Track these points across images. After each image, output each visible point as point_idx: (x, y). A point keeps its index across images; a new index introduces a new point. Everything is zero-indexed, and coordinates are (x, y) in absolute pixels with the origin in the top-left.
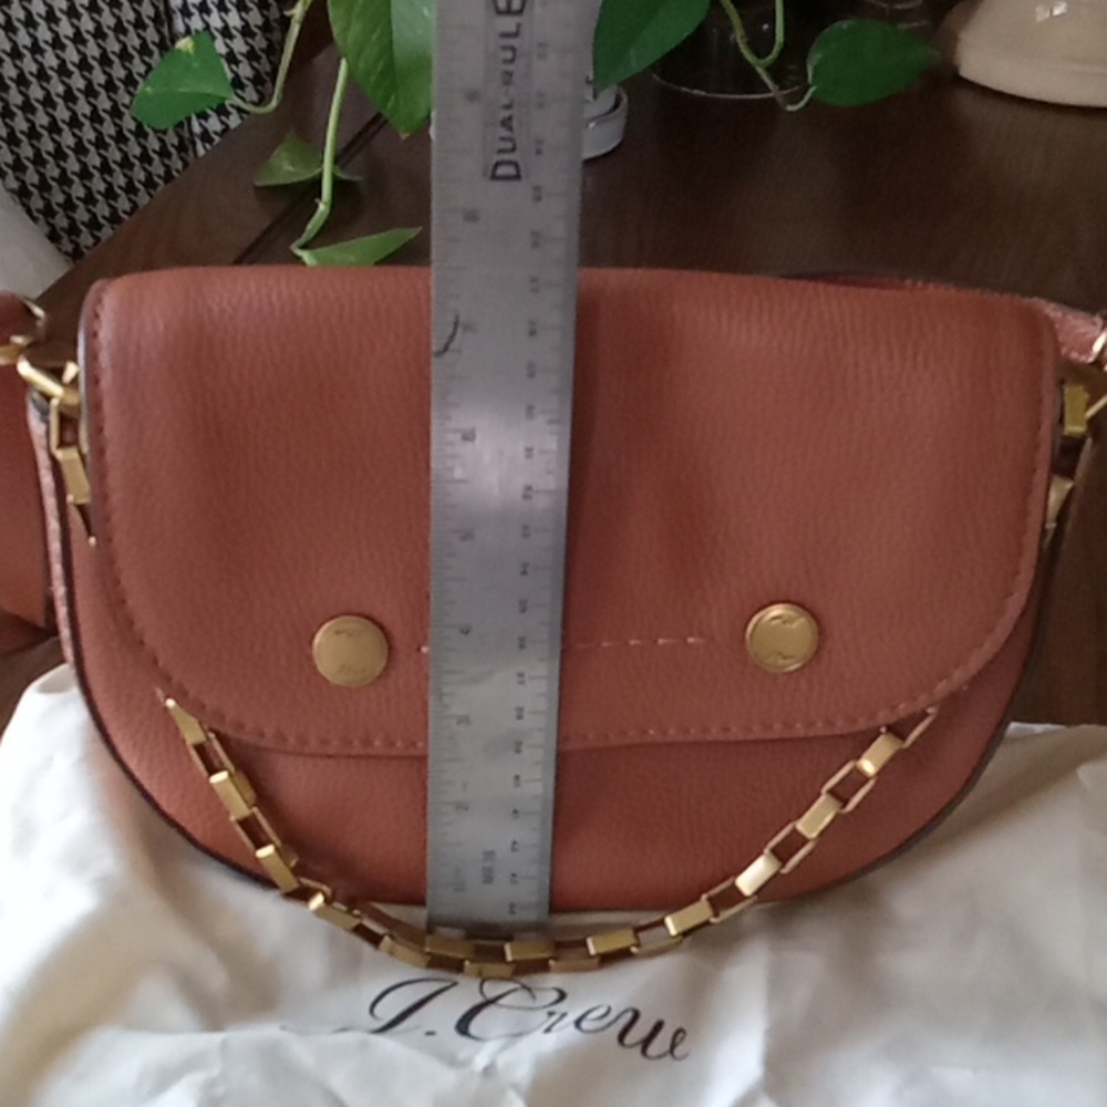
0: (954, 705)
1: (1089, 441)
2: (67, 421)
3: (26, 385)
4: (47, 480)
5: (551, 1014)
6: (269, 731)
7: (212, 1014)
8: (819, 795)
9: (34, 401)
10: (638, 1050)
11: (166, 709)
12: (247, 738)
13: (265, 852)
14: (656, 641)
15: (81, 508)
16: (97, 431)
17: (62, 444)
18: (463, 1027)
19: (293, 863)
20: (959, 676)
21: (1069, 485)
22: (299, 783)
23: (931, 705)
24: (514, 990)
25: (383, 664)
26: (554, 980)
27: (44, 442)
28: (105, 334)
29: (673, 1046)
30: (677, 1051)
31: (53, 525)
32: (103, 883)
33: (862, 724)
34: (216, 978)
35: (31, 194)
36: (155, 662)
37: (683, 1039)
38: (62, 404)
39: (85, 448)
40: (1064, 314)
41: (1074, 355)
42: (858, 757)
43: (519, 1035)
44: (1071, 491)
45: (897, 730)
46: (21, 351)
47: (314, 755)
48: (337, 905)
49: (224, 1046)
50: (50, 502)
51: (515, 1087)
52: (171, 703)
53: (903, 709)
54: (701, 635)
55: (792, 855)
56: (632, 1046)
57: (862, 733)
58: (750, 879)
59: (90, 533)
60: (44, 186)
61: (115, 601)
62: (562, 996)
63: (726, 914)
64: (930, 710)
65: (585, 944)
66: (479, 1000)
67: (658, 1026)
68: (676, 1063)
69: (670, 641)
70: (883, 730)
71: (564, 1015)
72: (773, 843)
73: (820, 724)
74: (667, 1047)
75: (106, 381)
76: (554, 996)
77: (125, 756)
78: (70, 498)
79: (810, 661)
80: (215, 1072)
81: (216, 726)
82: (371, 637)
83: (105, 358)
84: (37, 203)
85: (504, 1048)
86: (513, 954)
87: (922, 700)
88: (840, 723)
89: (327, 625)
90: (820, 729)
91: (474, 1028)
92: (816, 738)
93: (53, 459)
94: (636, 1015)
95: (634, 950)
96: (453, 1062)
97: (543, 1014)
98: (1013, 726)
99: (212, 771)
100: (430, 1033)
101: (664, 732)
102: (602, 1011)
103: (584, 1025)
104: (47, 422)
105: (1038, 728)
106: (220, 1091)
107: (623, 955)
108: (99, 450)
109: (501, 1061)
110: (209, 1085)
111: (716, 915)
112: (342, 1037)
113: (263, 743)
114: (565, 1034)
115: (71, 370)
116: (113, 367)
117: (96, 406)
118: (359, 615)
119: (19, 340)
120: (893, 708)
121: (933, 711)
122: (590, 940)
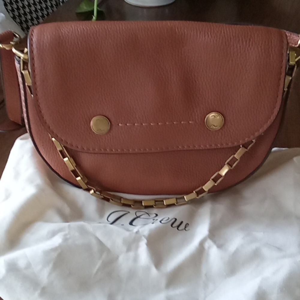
0: (260, 139)
1: (296, 67)
2: (25, 63)
3: (14, 54)
4: (20, 80)
5: (154, 220)
6: (79, 147)
7: (66, 219)
8: (225, 164)
9: (16, 59)
10: (176, 228)
11: (52, 141)
12: (74, 148)
13: (79, 178)
14: (181, 123)
15: (29, 87)
16: (33, 65)
17: (24, 69)
18: (131, 223)
19: (86, 182)
20: (261, 131)
21: (291, 78)
22: (87, 160)
23: (253, 139)
24: (144, 214)
25: (109, 128)
26: (154, 211)
27: (19, 69)
28: (34, 39)
29: (185, 227)
30: (187, 229)
31: (22, 92)
32: (37, 186)
33: (236, 144)
34: (67, 210)
35: (16, 18)
36: (49, 128)
37: (188, 226)
38: (24, 58)
39: (30, 70)
40: (291, 34)
41: (293, 45)
42: (234, 154)
43: (145, 225)
44: (291, 80)
45: (245, 146)
46: (13, 45)
47: (91, 153)
48: (97, 193)
49: (69, 225)
50: (21, 86)
51: (144, 236)
52: (53, 139)
53: (247, 140)
54: (193, 120)
55: (218, 180)
56: (175, 227)
57: (235, 147)
58: (207, 187)
59: (31, 94)
60: (20, 16)
61: (39, 112)
62: (157, 215)
63: (200, 196)
65: (163, 201)
66: (135, 216)
67: (182, 223)
68: (186, 231)
69: (185, 122)
70: (241, 146)
71: (157, 220)
72: (212, 177)
73: (224, 144)
74: (184, 228)
75: (35, 52)
76: (155, 215)
77: (42, 154)
78: (26, 84)
79: (222, 128)
80: (67, 232)
81: (65, 145)
82: (106, 121)
83: (34, 46)
84: (18, 20)
85: (141, 227)
86: (144, 204)
87: (251, 138)
88: (230, 144)
89: (94, 118)
90: (225, 146)
91: (134, 223)
92: (223, 148)
93: (22, 73)
94: (176, 219)
95: (176, 204)
96: (128, 230)
97: (152, 220)
99: (64, 157)
100: (123, 225)
101: (183, 147)
102: (167, 218)
103: (162, 222)
104: (20, 64)
106: (68, 236)
107: (173, 205)
108: (33, 71)
109: (140, 230)
110: (65, 235)
111: (198, 196)
112: (100, 224)
113: (78, 150)
114: (157, 224)
115: (26, 50)
116: (37, 47)
117: (32, 59)
118: (102, 115)
119: (12, 43)
120: (244, 140)
121: (254, 141)
122: (164, 201)
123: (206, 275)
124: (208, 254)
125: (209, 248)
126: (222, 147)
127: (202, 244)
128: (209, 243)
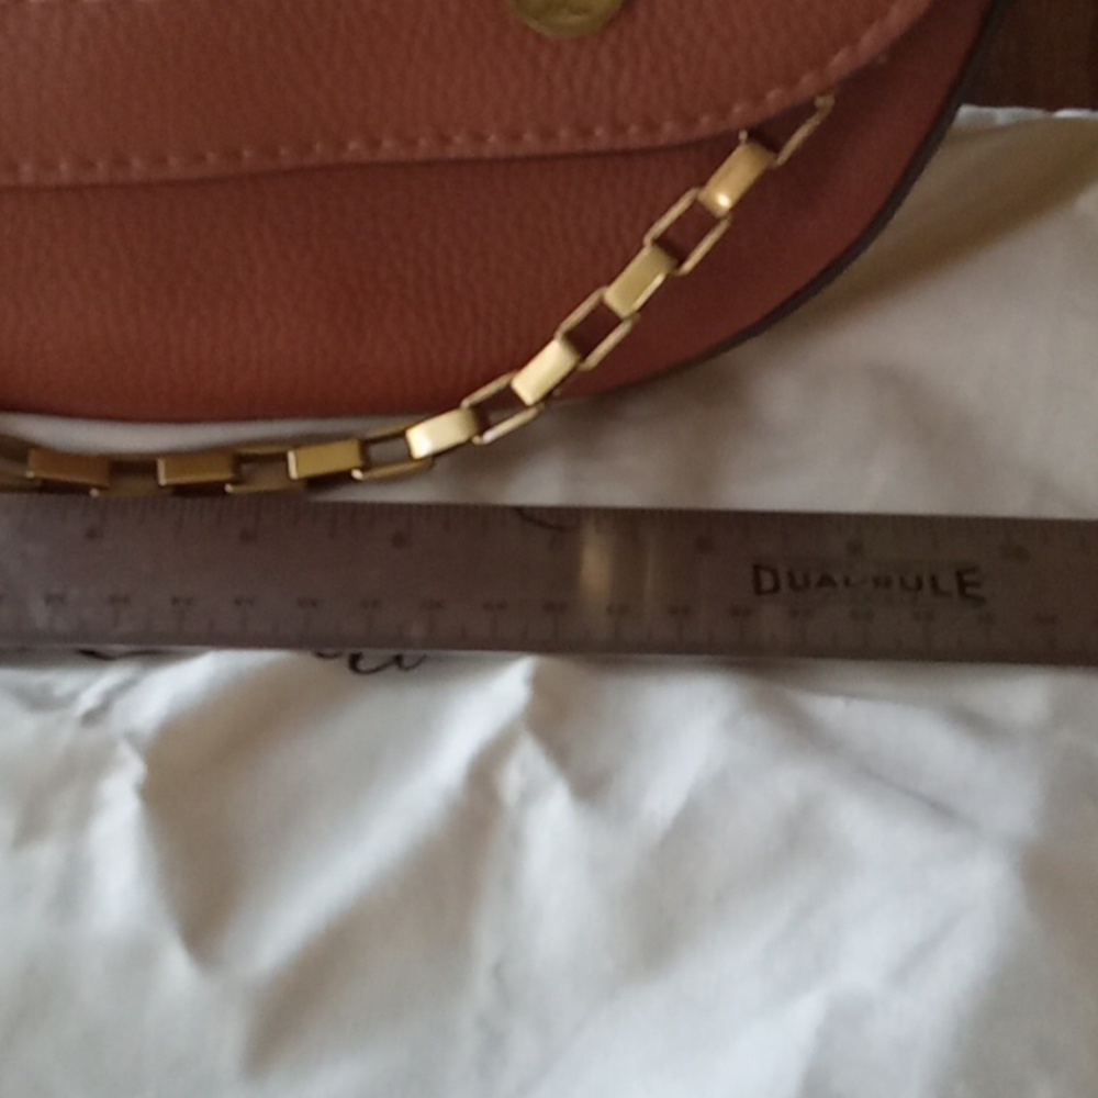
0: (862, 89)
8: (641, 247)
10: (343, 662)
20: (870, 42)
23: (822, 94)
33: (706, 124)
42: (702, 183)
45: (766, 136)
53: (774, 98)
57: (706, 141)
58: (534, 379)
63: (498, 431)
64: (820, 101)
65: (284, 458)
70: (743, 136)
72: (570, 323)
73: (633, 130)
79: (618, 18)
87: (808, 83)
88: (668, 127)
90: (636, 138)
92: (628, 151)
95: (357, 474)
98: (966, 112)
101: (375, 145)
105: (1003, 115)
120: (758, 99)
121: (825, 102)
122: (291, 456)
123: (498, 970)
124: (516, 840)
125: (528, 796)
126: (619, 146)
127: (483, 773)
128: (527, 765)
